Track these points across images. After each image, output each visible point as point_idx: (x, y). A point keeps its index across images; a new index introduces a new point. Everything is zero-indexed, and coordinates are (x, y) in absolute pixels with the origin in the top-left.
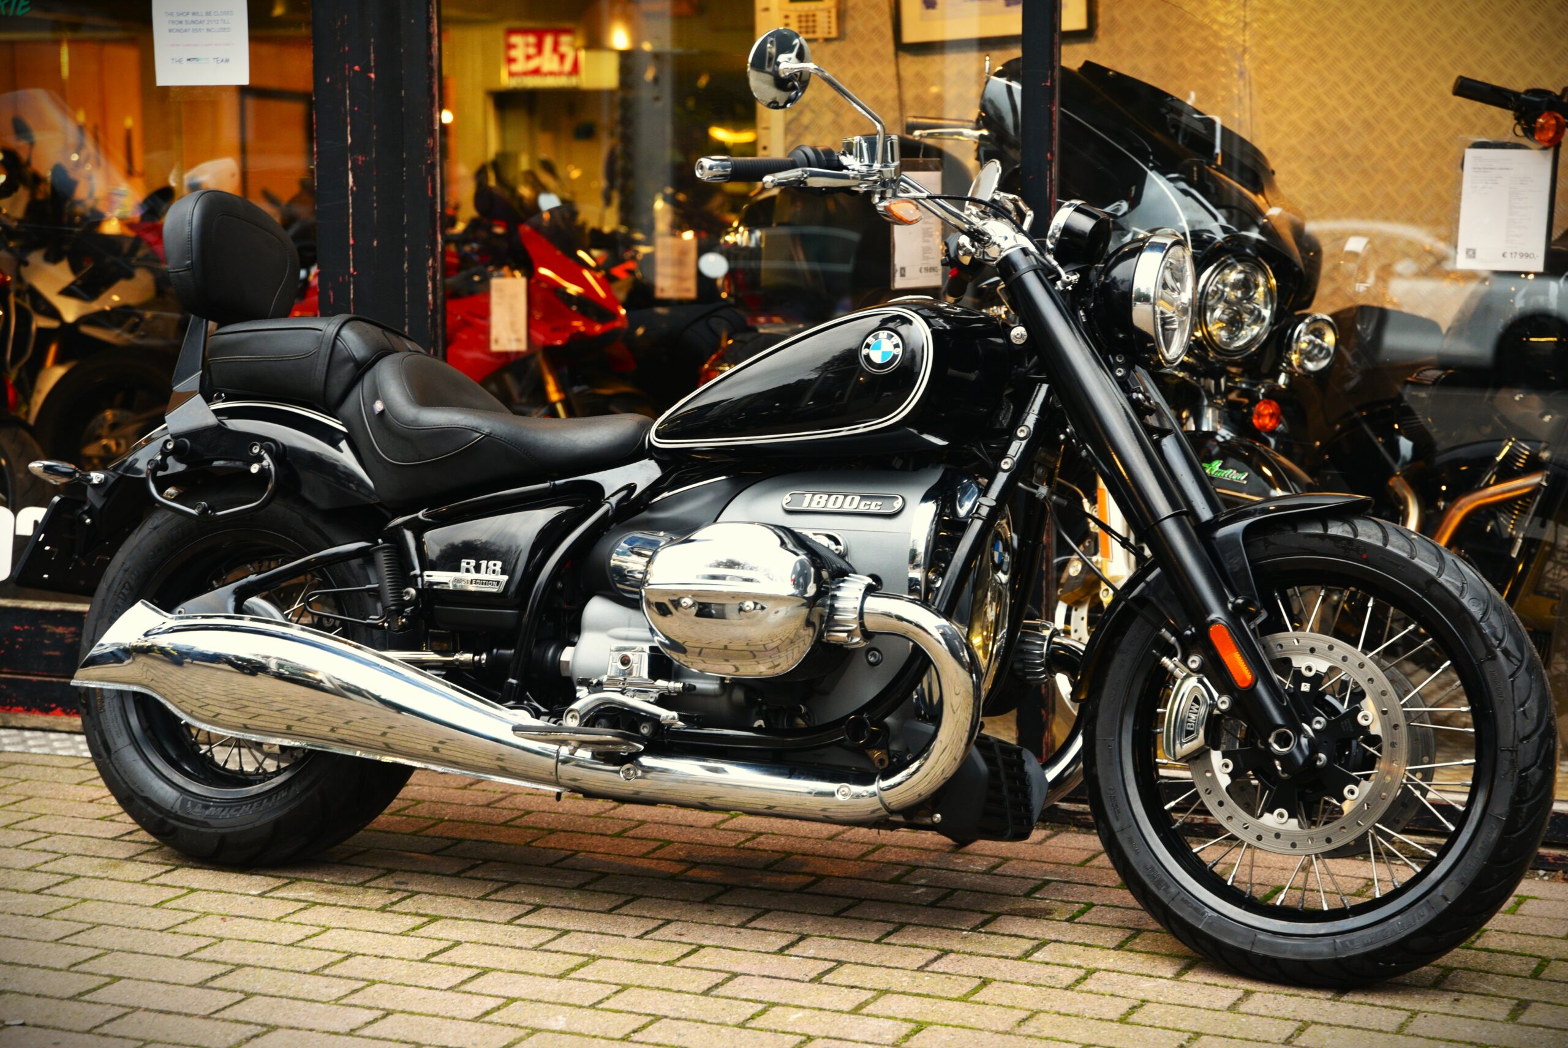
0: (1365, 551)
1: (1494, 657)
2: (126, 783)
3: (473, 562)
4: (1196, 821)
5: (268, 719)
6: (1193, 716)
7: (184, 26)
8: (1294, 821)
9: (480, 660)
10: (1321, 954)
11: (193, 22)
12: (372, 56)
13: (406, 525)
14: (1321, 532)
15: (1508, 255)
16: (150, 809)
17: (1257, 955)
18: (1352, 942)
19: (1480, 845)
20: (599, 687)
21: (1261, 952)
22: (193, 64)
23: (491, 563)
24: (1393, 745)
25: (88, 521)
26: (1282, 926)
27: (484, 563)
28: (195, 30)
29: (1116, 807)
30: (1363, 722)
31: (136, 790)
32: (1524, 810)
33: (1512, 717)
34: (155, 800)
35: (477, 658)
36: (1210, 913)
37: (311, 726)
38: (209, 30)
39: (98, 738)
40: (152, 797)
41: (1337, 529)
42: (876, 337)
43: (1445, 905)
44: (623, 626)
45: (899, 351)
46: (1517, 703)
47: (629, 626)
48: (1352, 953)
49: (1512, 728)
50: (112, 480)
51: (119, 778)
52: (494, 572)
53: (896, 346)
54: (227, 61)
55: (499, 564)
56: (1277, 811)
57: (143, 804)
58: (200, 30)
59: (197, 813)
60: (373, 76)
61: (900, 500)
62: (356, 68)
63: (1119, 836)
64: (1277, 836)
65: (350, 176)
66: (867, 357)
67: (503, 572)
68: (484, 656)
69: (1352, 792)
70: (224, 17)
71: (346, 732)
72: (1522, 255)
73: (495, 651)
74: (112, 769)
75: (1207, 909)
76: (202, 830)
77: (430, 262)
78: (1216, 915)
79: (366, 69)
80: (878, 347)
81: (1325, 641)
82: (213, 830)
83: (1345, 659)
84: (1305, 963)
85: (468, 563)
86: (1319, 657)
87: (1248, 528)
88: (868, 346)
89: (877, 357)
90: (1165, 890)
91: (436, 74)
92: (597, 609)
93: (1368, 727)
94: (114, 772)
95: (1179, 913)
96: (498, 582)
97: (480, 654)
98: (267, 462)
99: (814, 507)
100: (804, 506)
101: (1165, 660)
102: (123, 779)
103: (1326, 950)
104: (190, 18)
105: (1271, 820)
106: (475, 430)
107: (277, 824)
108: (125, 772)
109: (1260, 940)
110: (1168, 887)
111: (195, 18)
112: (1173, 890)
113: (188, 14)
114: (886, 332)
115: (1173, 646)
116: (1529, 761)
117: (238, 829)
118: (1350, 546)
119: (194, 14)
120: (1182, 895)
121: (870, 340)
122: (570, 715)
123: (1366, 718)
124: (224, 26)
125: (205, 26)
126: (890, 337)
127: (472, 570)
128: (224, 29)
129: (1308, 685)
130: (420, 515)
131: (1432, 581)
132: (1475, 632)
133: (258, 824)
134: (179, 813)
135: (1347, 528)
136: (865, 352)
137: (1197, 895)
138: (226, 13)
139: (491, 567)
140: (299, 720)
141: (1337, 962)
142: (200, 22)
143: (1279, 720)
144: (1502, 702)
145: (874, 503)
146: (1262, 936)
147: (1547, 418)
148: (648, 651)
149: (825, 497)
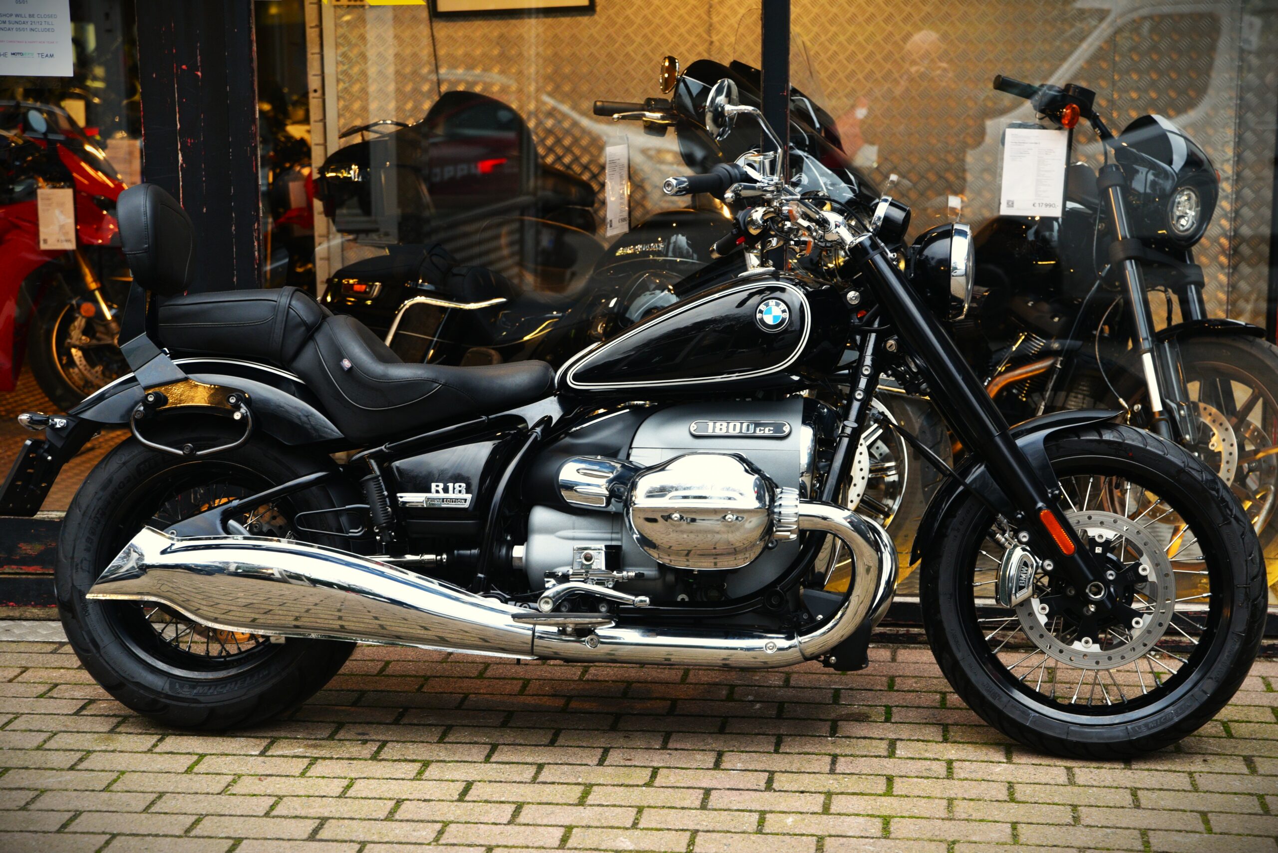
0: (1131, 451)
1: (1230, 523)
2: (117, 672)
3: (441, 485)
4: (900, 632)
5: (238, 614)
6: (1024, 576)
7: (7, 26)
8: (1097, 646)
9: (441, 559)
10: (1118, 737)
11: (16, 22)
12: (199, 57)
13: (371, 456)
14: (1097, 438)
15: (1037, 205)
16: (141, 691)
17: (1071, 742)
18: (1139, 727)
19: (1226, 654)
20: (565, 578)
21: (1074, 739)
22: (18, 57)
23: (457, 485)
24: (1166, 588)
25: (50, 458)
27: (451, 485)
28: (17, 29)
29: (957, 642)
30: (1142, 573)
31: (127, 677)
32: (1256, 627)
33: (1244, 564)
35: (439, 558)
36: (1033, 714)
37: (277, 617)
38: (32, 30)
39: (86, 636)
40: (142, 682)
41: (1108, 436)
42: (767, 305)
43: (1205, 698)
44: (569, 529)
45: (787, 315)
46: (1247, 554)
47: (574, 528)
48: (1141, 735)
49: (1245, 571)
50: (72, 424)
51: (110, 669)
52: (460, 492)
53: (784, 311)
54: (52, 56)
55: (463, 485)
56: (1084, 639)
57: (135, 689)
58: (23, 29)
59: (186, 693)
60: (199, 74)
61: (787, 426)
62: (184, 67)
63: (962, 663)
64: (1085, 657)
65: (180, 155)
66: (762, 320)
67: (467, 492)
68: (445, 556)
69: (1137, 623)
70: (47, 20)
71: (308, 620)
72: (1047, 205)
73: (456, 552)
74: (102, 661)
76: (195, 705)
79: (193, 68)
80: (769, 312)
81: (1111, 517)
82: (202, 705)
84: (1107, 744)
85: (437, 486)
86: (1106, 528)
87: (1047, 438)
88: (761, 312)
89: (769, 320)
90: (999, 700)
92: (541, 516)
93: (1146, 576)
94: (105, 664)
95: (1011, 716)
96: (465, 500)
97: (441, 555)
98: (244, 409)
99: (718, 432)
100: (710, 432)
101: (998, 536)
102: (113, 669)
103: (1121, 734)
104: (13, 19)
105: (1077, 646)
106: (435, 381)
109: (1073, 731)
110: (1001, 697)
111: (18, 19)
113: (11, 15)
114: (774, 301)
115: (1005, 526)
116: (1257, 594)
117: (225, 703)
118: (1119, 447)
119: (17, 16)
120: (1011, 703)
121: (762, 307)
122: (543, 601)
123: (1144, 570)
124: (48, 27)
125: (28, 26)
126: (777, 305)
127: (441, 491)
128: (49, 30)
129: (1100, 549)
130: (383, 447)
131: (1181, 471)
132: (1214, 506)
133: (243, 698)
134: (170, 693)
135: (1115, 434)
136: (759, 316)
137: (1022, 701)
138: (51, 16)
139: (457, 488)
140: (265, 613)
141: (1130, 742)
142: (24, 23)
143: (1091, 578)
144: (1236, 554)
145: (767, 429)
146: (1073, 728)
147: (1056, 319)
148: (604, 549)
149: (725, 424)
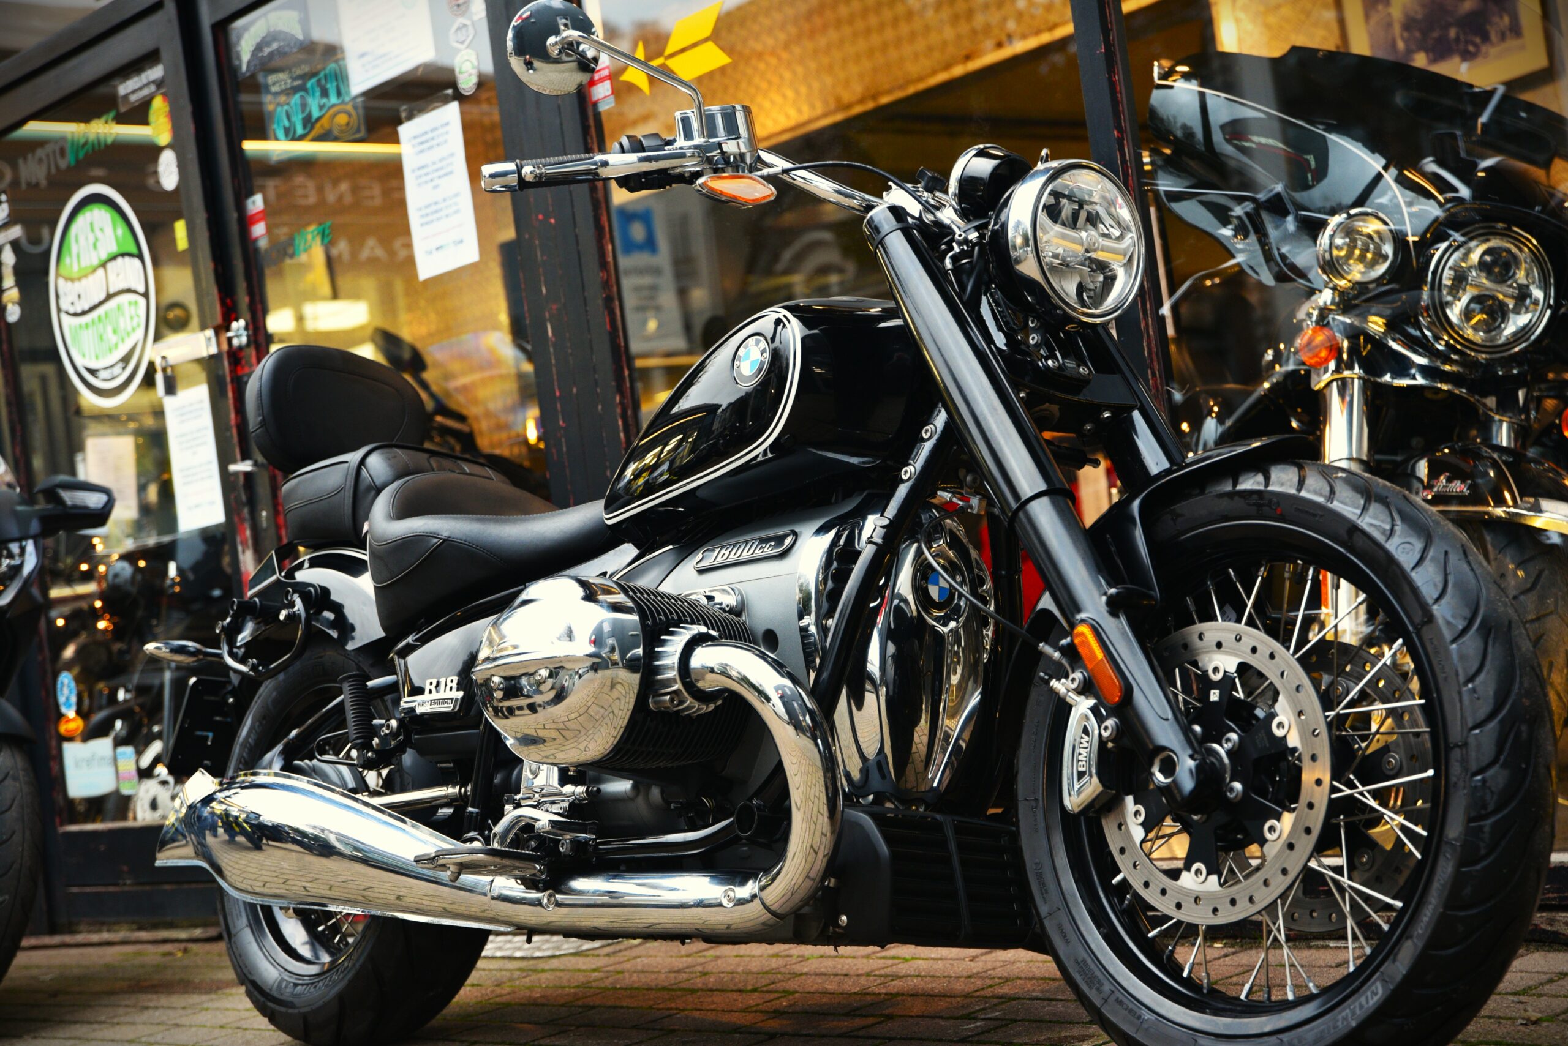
0: (1278, 503)
3: (435, 682)
6: (1084, 752)
7: (430, 218)
8: (1214, 878)
9: (466, 792)
12: (550, 201)
13: (399, 652)
14: (1230, 489)
16: (256, 992)
18: (1300, 1040)
22: (440, 252)
23: (449, 680)
24: (1315, 758)
25: (231, 700)
26: (1226, 1025)
27: (443, 680)
28: (438, 220)
29: (1042, 884)
30: (1279, 733)
31: (247, 973)
32: (1487, 829)
34: (259, 983)
35: (463, 790)
36: (1147, 1015)
40: (257, 980)
41: (1251, 483)
42: (747, 346)
45: (767, 357)
46: (1462, 679)
49: (1460, 714)
52: (451, 689)
53: (763, 352)
54: (461, 241)
55: (456, 679)
56: (1195, 867)
60: (553, 221)
61: (792, 535)
62: (540, 217)
63: (1047, 923)
64: (1197, 900)
65: (549, 327)
66: (738, 372)
67: (459, 688)
68: (469, 788)
69: (1273, 830)
70: (455, 200)
75: (1144, 1011)
77: (618, 399)
78: (1153, 1017)
79: (547, 215)
80: (747, 357)
81: (1231, 631)
82: (296, 1011)
83: (1254, 650)
85: (431, 684)
86: (1226, 653)
88: (739, 358)
89: (746, 369)
90: (1098, 989)
91: (603, 205)
93: (1284, 737)
95: (1112, 1018)
96: (456, 700)
97: (466, 786)
98: (299, 607)
99: (719, 561)
100: (712, 561)
101: (1054, 683)
105: (1189, 880)
106: (433, 535)
107: (341, 997)
108: (240, 956)
110: (1101, 984)
112: (1107, 987)
114: (755, 338)
115: (1058, 664)
116: (1486, 760)
118: (1261, 501)
120: (1118, 994)
121: (741, 351)
123: (1280, 725)
126: (757, 343)
127: (434, 689)
129: (1217, 692)
130: (410, 639)
131: (1354, 529)
132: (1407, 589)
135: (1260, 478)
136: (736, 366)
137: (1132, 991)
139: (449, 684)
143: (1163, 741)
144: (1446, 679)
145: (767, 546)
149: (730, 548)
